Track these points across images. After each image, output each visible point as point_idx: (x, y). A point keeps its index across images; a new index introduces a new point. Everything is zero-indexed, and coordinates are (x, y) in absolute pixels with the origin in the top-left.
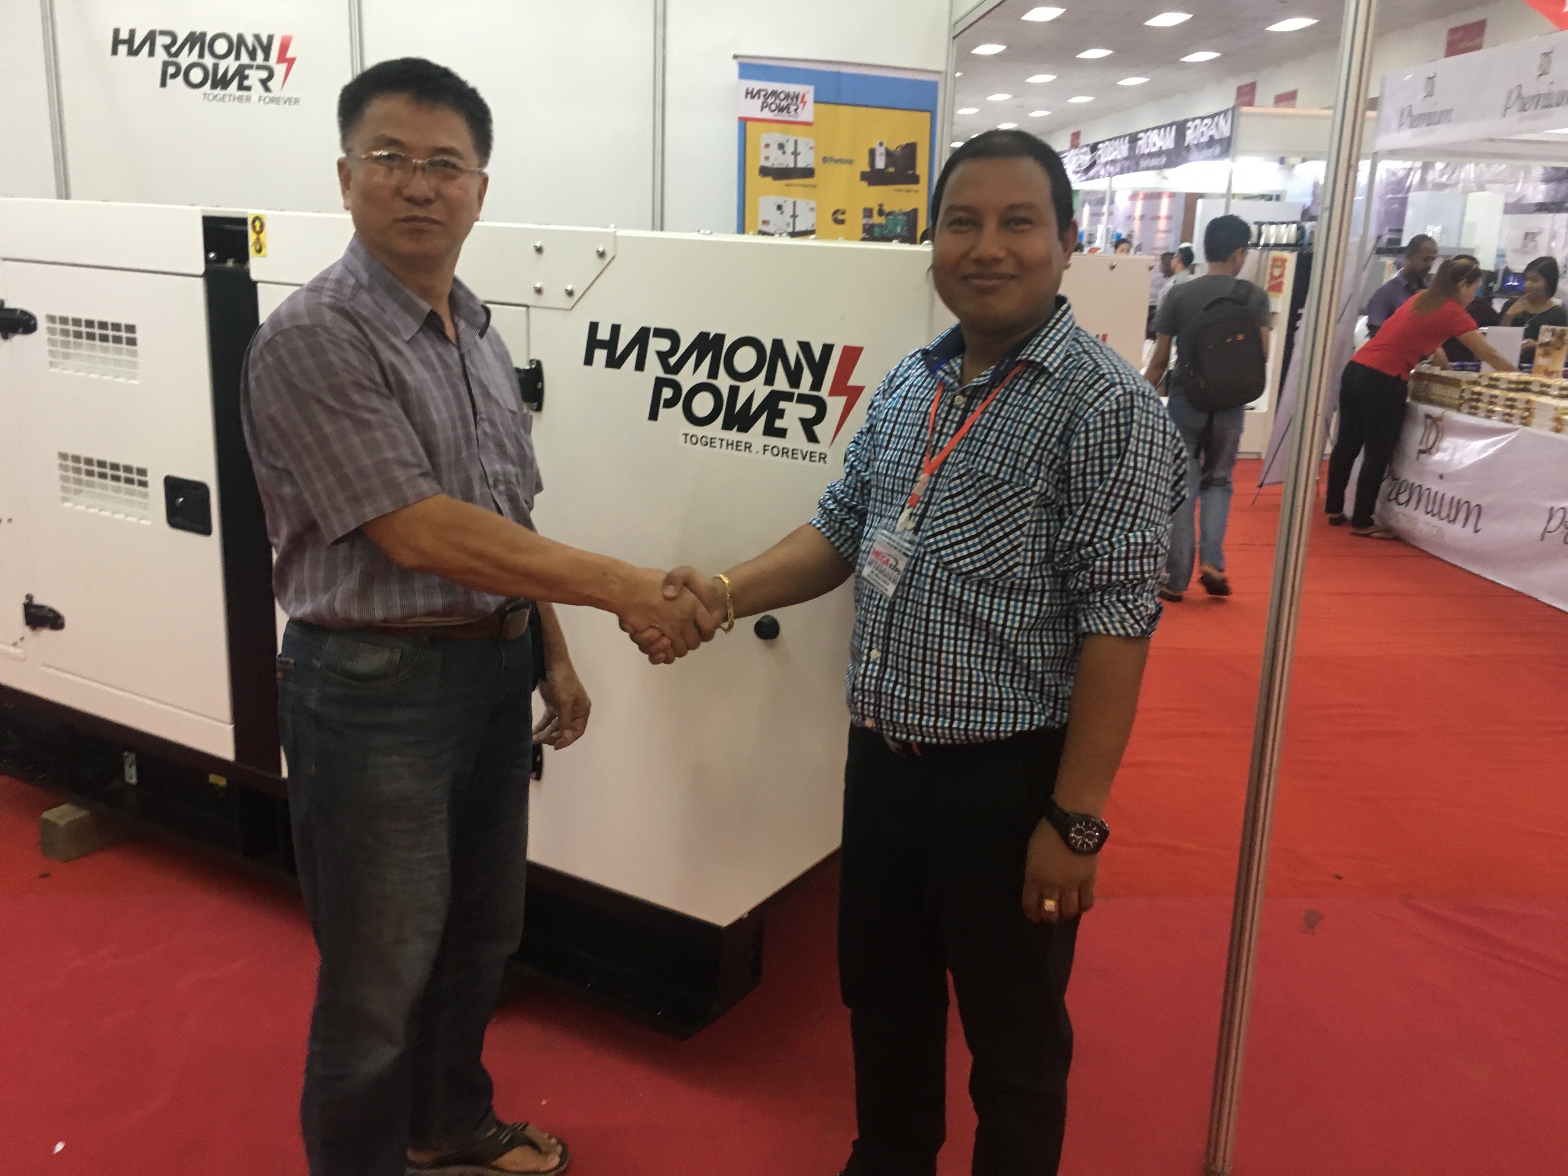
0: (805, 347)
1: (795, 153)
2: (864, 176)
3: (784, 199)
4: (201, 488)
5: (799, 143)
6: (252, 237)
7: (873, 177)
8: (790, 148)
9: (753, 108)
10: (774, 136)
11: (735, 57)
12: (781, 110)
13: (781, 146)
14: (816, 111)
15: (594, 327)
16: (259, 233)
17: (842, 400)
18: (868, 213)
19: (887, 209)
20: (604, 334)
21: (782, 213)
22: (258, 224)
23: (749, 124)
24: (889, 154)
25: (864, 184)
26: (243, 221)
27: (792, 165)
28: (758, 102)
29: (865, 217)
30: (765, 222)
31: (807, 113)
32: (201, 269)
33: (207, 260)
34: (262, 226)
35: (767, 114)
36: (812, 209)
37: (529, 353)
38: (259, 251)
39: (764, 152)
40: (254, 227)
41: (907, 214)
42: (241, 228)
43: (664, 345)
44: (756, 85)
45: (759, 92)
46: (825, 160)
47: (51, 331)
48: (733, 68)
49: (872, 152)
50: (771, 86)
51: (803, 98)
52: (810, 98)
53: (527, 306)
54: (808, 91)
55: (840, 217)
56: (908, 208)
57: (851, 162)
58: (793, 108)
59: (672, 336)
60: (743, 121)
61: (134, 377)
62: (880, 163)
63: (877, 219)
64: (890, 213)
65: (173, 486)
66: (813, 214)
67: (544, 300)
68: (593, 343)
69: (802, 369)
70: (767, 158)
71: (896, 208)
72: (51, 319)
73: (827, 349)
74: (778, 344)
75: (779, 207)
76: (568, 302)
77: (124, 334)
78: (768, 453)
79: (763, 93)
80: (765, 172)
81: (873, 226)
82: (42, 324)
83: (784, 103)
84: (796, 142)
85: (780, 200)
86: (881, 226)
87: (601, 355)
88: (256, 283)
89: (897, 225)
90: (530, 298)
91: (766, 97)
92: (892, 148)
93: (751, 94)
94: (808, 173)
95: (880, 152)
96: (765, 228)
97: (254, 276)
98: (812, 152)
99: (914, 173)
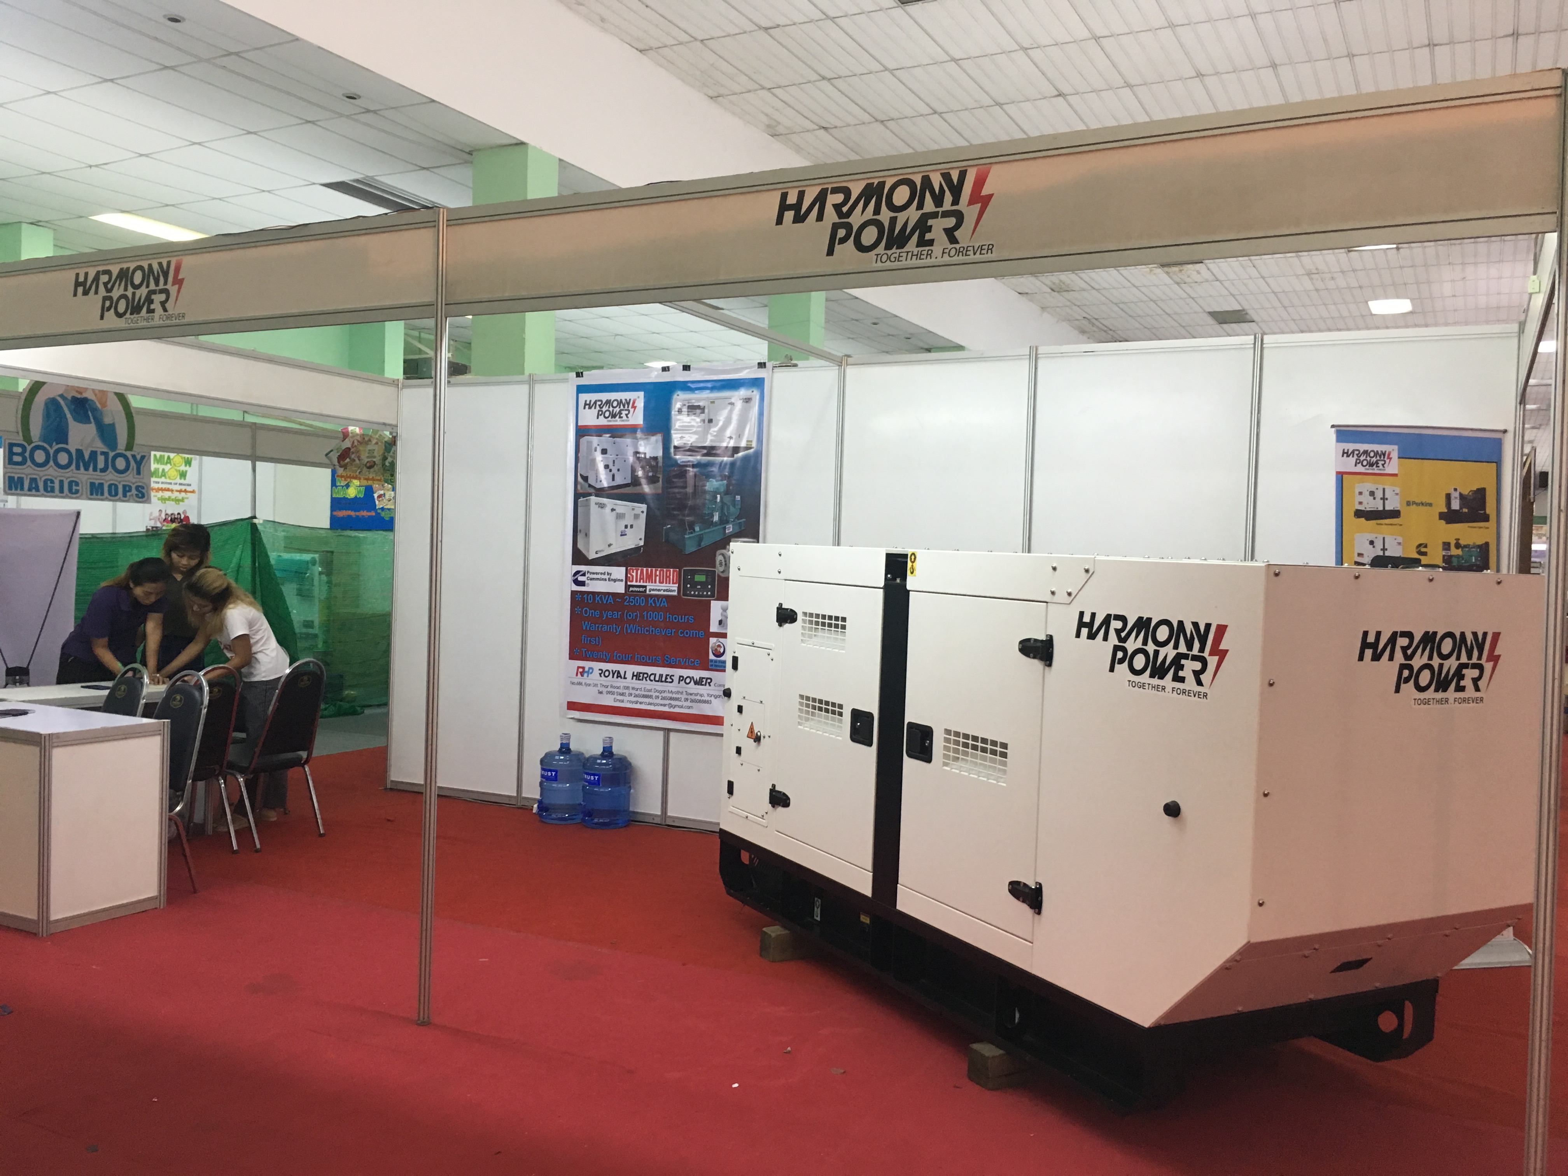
0: (1196, 625)
1: (1384, 499)
2: (1442, 516)
3: (1375, 535)
4: (870, 715)
5: (1386, 491)
6: (909, 564)
7: (1450, 517)
8: (1379, 494)
9: (1349, 464)
10: (1367, 486)
11: (1333, 426)
12: (1371, 465)
13: (1372, 494)
14: (1400, 465)
15: (1082, 614)
16: (913, 562)
17: (1216, 658)
18: (1446, 546)
19: (1462, 542)
20: (1087, 619)
21: (1374, 547)
22: (913, 557)
23: (1345, 476)
24: (1462, 496)
25: (1443, 522)
26: (906, 556)
27: (1381, 508)
28: (1352, 460)
29: (1444, 549)
30: (1360, 555)
31: (1393, 466)
32: (882, 584)
33: (886, 579)
34: (915, 558)
35: (1360, 469)
36: (1399, 544)
37: (1046, 631)
38: (912, 573)
39: (1359, 498)
40: (911, 559)
41: (1479, 546)
42: (904, 560)
43: (1118, 624)
44: (1351, 447)
45: (1353, 452)
46: (1408, 504)
47: (804, 621)
48: (1332, 434)
49: (1448, 497)
50: (1362, 447)
51: (1389, 454)
52: (1395, 455)
53: (1047, 602)
54: (1393, 450)
55: (1423, 550)
56: (1480, 542)
57: (1430, 505)
58: (1381, 463)
59: (1123, 619)
60: (1340, 476)
61: (843, 648)
62: (1456, 505)
63: (1454, 552)
64: (1466, 546)
65: (857, 715)
66: (1400, 547)
67: (1056, 599)
68: (1081, 624)
69: (1194, 638)
70: (1360, 503)
71: (1470, 542)
72: (805, 614)
73: (1208, 626)
74: (1181, 623)
75: (1372, 543)
76: (1068, 599)
77: (840, 623)
78: (1175, 692)
79: (1357, 452)
80: (1359, 514)
81: (1451, 556)
82: (800, 617)
83: (1374, 459)
84: (1384, 489)
85: (1371, 537)
86: (1458, 556)
87: (1085, 631)
88: (909, 591)
89: (1472, 556)
90: (1048, 597)
91: (1359, 456)
92: (1465, 492)
93: (1346, 453)
94: (1395, 514)
95: (1455, 495)
96: (1360, 560)
97: (908, 588)
98: (1397, 497)
99: (1485, 513)
